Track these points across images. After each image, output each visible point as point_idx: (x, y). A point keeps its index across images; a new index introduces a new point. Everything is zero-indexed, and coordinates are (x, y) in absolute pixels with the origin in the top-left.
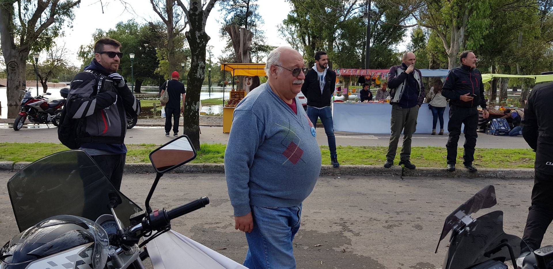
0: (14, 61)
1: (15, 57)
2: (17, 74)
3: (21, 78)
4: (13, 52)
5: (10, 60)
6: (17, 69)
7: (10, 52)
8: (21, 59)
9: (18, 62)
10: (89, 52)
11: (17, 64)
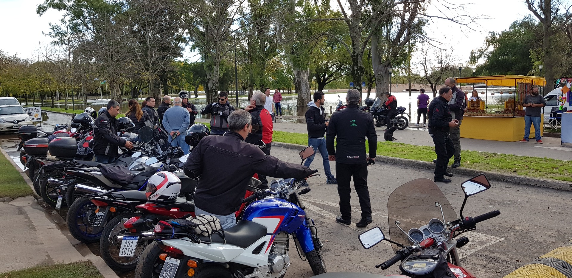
0: (380, 74)
1: (381, 70)
2: (382, 84)
3: (385, 87)
4: (380, 67)
5: (378, 73)
6: (382, 81)
7: (378, 67)
8: (386, 72)
9: (383, 75)
10: (480, 56)
11: (382, 76)
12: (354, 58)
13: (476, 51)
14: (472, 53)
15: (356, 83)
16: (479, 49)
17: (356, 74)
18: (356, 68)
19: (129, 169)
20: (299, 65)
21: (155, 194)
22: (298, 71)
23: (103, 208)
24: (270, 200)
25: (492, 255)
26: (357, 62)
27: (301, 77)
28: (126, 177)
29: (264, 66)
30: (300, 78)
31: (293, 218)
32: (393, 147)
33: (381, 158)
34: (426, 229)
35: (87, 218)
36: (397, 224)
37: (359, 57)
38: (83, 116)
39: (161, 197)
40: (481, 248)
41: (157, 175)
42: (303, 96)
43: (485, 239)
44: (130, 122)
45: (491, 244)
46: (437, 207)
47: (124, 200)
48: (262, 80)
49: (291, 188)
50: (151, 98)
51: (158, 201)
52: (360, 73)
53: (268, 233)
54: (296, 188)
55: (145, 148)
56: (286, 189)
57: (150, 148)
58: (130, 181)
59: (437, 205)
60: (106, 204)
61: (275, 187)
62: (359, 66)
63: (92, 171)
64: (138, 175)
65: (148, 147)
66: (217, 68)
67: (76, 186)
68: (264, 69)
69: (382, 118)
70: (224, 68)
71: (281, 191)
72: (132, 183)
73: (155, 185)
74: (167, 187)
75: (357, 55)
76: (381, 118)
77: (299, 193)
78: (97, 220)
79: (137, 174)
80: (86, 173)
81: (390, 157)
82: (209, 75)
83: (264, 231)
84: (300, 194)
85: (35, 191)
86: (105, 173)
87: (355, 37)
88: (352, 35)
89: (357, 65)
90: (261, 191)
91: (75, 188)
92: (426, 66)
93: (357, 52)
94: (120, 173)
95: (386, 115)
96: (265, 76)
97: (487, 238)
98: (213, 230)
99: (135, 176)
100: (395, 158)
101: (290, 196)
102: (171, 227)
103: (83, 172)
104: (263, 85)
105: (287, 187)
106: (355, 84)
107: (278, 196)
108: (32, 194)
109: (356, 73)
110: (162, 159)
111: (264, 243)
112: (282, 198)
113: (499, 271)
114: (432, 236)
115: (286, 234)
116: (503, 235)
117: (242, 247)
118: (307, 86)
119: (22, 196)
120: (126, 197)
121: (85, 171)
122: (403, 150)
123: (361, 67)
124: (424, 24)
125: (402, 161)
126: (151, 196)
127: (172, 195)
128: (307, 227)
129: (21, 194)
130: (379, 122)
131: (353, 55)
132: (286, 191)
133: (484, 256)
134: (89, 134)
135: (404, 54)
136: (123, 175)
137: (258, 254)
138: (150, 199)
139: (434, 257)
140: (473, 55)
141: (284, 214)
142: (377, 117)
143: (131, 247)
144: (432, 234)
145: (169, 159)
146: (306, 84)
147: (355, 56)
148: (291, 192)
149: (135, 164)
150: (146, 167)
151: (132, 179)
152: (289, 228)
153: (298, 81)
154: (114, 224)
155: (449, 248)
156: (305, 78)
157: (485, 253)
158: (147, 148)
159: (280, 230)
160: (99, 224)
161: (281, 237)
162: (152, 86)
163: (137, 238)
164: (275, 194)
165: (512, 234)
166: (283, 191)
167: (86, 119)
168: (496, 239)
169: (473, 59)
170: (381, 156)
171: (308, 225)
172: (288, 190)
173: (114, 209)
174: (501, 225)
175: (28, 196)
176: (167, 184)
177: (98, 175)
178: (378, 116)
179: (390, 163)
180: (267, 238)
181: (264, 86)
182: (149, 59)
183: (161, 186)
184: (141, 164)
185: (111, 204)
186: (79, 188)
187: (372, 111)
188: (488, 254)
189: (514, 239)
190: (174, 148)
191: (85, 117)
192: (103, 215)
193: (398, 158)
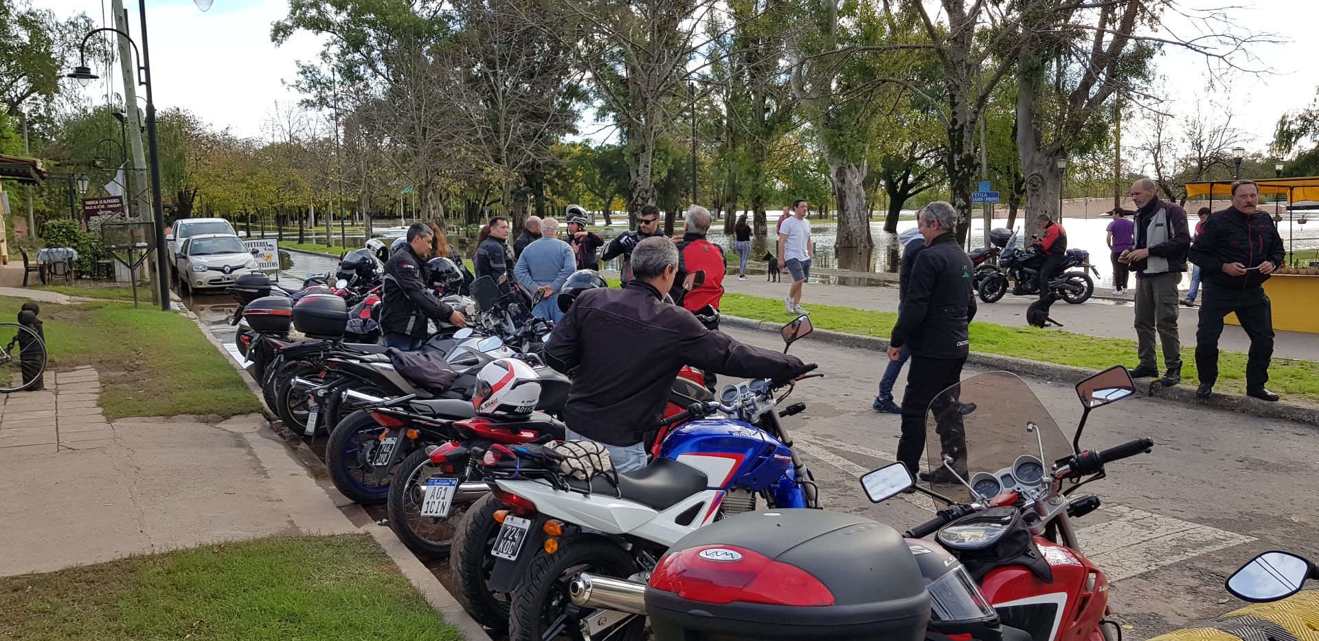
0: (1038, 175)
1: (1039, 165)
2: (1041, 197)
3: (1047, 205)
4: (1038, 156)
5: (1032, 171)
6: (1041, 190)
7: (1033, 158)
8: (1051, 170)
9: (1045, 176)
10: (1303, 131)
11: (1042, 179)
12: (954, 136)
13: (1293, 119)
14: (1283, 123)
15: (958, 192)
16: (1301, 112)
17: (958, 172)
18: (957, 158)
19: (448, 361)
20: (842, 151)
21: (490, 400)
22: (840, 165)
23: (394, 431)
24: (721, 423)
25: (1217, 569)
26: (961, 143)
27: (846, 180)
28: (442, 376)
29: (762, 156)
30: (843, 182)
31: (763, 460)
32: (1044, 339)
33: (1007, 361)
34: (1009, 475)
35: (365, 456)
36: (945, 461)
37: (966, 134)
38: (360, 257)
39: (502, 407)
40: (1195, 555)
41: (495, 364)
42: (850, 225)
43: (1209, 538)
44: (453, 268)
45: (1221, 547)
46: (1029, 430)
47: (435, 416)
48: (757, 185)
49: (765, 400)
50: (499, 221)
51: (495, 415)
52: (966, 169)
53: (708, 485)
54: (774, 401)
55: (483, 322)
56: (753, 403)
57: (493, 322)
58: (450, 384)
59: (1030, 427)
60: (399, 423)
61: (732, 397)
62: (966, 152)
63: (375, 361)
64: (466, 373)
65: (488, 320)
66: (647, 158)
67: (344, 393)
68: (763, 160)
69: (1029, 274)
70: (670, 158)
71: (743, 407)
72: (452, 390)
73: (490, 383)
74: (514, 387)
75: (962, 126)
76: (1026, 276)
77: (780, 413)
78: (383, 453)
79: (462, 371)
80: (364, 365)
81: (1027, 361)
82: (636, 175)
83: (701, 483)
84: (782, 415)
85: (265, 405)
86: (399, 367)
87: (958, 87)
88: (950, 82)
89: (960, 151)
90: (700, 405)
91: (343, 397)
92: (1159, 156)
93: (960, 122)
94: (429, 367)
95: (1038, 269)
96: (763, 177)
97: (1217, 536)
98: (595, 470)
99: (459, 376)
100: (1038, 363)
101: (762, 416)
102: (515, 457)
103: (357, 362)
104: (758, 199)
105: (755, 397)
106: (955, 194)
107: (736, 415)
108: (261, 410)
109: (957, 169)
110: (514, 343)
111: (701, 505)
112: (744, 419)
113: (1224, 601)
114: (1019, 489)
115: (749, 492)
116: (1257, 532)
117: (654, 508)
118: (861, 202)
119: (240, 414)
120: (437, 412)
121: (362, 361)
122: (1062, 347)
123: (969, 155)
124: (1150, 54)
125: (1055, 370)
126: (483, 405)
127: (523, 405)
128: (798, 483)
129: (239, 410)
130: (1022, 284)
131: (951, 127)
132: (752, 407)
133: (1198, 569)
134: (372, 293)
135: (1099, 126)
136: (432, 371)
137: (688, 525)
138: (481, 411)
139: (1003, 519)
140: (1285, 129)
141: (744, 451)
142: (1017, 272)
143: (444, 498)
144: (1018, 484)
145: (528, 343)
146: (858, 196)
147: (955, 131)
148: (762, 408)
149: (460, 351)
150: (480, 359)
151: (452, 381)
152: (755, 480)
153: (838, 189)
154: (414, 462)
155: (1049, 513)
156: (857, 182)
157: (1203, 565)
158: (486, 321)
159: (736, 482)
160: (386, 461)
161: (737, 497)
162: (506, 196)
163: (454, 482)
164: (729, 413)
165: (1279, 530)
166: (747, 406)
167: (365, 263)
168: (1236, 538)
169: (1285, 137)
170: (1007, 358)
171: (799, 479)
172: (757, 404)
173: (414, 433)
174: (1258, 511)
175: (252, 414)
176: (512, 382)
177: (385, 369)
178: (1020, 270)
179: (1026, 373)
180: (708, 497)
181: (761, 200)
182: (502, 139)
183: (500, 385)
184: (471, 352)
185: (408, 423)
186: (350, 397)
187: (1005, 258)
188: (1209, 567)
189: (1279, 541)
190: (537, 321)
191: (364, 259)
192: (394, 443)
193: (1046, 364)
